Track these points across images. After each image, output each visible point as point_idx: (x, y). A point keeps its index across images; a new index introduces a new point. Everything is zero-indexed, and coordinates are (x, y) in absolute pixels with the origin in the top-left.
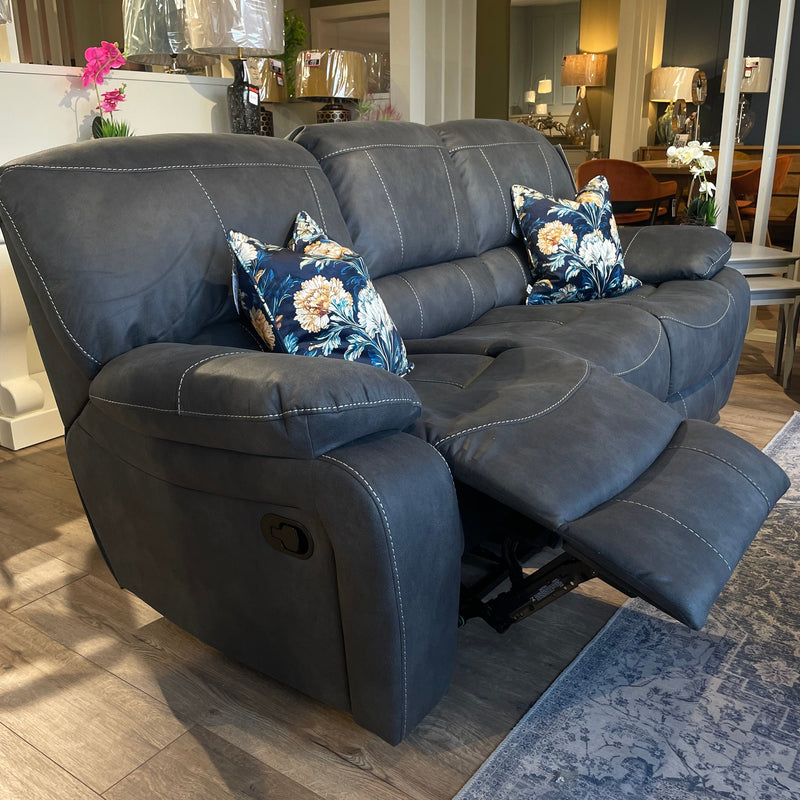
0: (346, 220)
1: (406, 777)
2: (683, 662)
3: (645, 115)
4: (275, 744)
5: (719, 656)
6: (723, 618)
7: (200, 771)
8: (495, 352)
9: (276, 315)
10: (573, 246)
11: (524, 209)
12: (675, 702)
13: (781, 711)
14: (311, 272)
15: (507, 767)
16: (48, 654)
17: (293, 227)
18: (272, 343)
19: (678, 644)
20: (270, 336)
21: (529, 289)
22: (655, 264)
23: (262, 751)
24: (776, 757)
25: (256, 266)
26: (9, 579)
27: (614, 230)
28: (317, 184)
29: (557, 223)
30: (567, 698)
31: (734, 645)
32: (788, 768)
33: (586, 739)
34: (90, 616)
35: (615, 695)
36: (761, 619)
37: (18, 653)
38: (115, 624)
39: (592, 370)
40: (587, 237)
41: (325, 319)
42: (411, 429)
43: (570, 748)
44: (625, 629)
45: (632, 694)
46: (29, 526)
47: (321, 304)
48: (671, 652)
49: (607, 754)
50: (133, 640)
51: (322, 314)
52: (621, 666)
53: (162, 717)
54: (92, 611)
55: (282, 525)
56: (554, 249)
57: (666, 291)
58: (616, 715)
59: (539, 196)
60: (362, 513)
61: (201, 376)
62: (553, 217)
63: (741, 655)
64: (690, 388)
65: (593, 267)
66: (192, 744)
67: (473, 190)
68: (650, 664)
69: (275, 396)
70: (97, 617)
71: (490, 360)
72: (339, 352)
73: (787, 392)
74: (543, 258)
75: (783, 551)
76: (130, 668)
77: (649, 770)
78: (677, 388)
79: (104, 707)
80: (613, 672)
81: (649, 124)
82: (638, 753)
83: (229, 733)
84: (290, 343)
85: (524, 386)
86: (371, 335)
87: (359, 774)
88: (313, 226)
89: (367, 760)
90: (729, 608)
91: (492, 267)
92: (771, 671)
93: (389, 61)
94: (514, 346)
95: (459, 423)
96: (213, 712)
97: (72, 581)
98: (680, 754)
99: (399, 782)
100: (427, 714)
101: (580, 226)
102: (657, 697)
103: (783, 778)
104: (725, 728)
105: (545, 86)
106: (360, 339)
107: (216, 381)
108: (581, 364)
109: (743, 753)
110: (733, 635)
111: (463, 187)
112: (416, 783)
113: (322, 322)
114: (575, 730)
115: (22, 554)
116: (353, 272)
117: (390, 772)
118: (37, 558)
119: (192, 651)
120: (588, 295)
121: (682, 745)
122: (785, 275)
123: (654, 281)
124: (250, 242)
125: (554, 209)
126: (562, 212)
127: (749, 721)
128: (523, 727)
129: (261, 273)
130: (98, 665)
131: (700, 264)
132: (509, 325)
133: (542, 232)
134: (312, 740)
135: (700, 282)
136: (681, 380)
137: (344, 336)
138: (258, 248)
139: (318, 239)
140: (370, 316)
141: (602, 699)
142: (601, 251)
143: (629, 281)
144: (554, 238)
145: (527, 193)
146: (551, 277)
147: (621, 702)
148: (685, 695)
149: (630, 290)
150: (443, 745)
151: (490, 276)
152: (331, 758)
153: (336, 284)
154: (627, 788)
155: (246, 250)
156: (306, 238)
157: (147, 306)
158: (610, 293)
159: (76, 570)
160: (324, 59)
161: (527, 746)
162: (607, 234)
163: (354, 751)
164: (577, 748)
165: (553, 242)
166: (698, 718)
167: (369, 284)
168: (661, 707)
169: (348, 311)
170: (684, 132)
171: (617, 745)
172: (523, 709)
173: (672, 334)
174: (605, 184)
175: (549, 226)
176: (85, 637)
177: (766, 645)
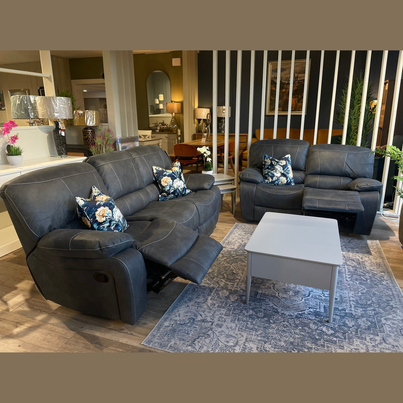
0: (105, 184)
1: (136, 332)
2: (203, 294)
3: (194, 123)
4: (101, 331)
5: (211, 292)
6: (213, 282)
7: (82, 341)
8: (151, 220)
9: (90, 219)
10: (171, 183)
11: (156, 173)
12: (200, 304)
13: (224, 302)
14: (100, 206)
15: (161, 325)
16: (27, 322)
17: (91, 191)
18: (90, 226)
19: (202, 290)
20: (89, 224)
21: (160, 196)
22: (195, 185)
23: (98, 334)
24: (222, 312)
25: (84, 206)
26: (5, 303)
27: (183, 178)
28: (96, 176)
29: (166, 177)
30: (175, 308)
31: (215, 288)
32: (224, 314)
33: (179, 316)
34: (37, 310)
35: (186, 305)
36: (221, 281)
37: (18, 323)
38: (45, 310)
39: (176, 224)
40: (175, 180)
41: (105, 218)
42: (131, 247)
43: (176, 318)
44: (189, 289)
45: (190, 304)
46: (6, 286)
47: (103, 214)
48: (200, 293)
49: (184, 318)
50: (53, 314)
51: (103, 217)
52: (188, 298)
53: (68, 331)
54: (37, 308)
55: (100, 275)
56: (166, 184)
57: (198, 194)
58: (187, 309)
59: (160, 169)
60: (122, 270)
61: (76, 240)
62: (165, 175)
63: (217, 290)
64: (205, 221)
65: (178, 189)
66: (78, 336)
67: (141, 169)
68: (195, 296)
69: (98, 244)
70: (39, 310)
71: (150, 222)
72: (109, 226)
73: (234, 217)
74: (163, 187)
75: (228, 263)
76: (54, 321)
77: (194, 320)
78: (201, 222)
79: (49, 332)
80: (186, 299)
81: (196, 126)
82: (192, 316)
83: (88, 331)
84: (95, 226)
85: (160, 231)
86: (117, 221)
87: (125, 334)
88: (97, 190)
89: (126, 331)
90: (214, 280)
91: (148, 191)
92: (223, 293)
93: (107, 111)
94: (156, 218)
95: (144, 243)
96: (82, 327)
97: (27, 300)
98: (201, 315)
99: (135, 334)
100: (140, 317)
101: (173, 177)
102: (196, 304)
103: (223, 316)
104: (211, 308)
105: (161, 97)
106: (114, 222)
107: (81, 241)
108: (173, 223)
109: (215, 312)
110: (215, 286)
111: (138, 169)
112: (139, 333)
113: (104, 219)
114: (177, 314)
115: (7, 295)
116: (111, 204)
117: (132, 332)
118: (12, 296)
119: (72, 314)
120: (177, 197)
121: (202, 313)
122: (231, 184)
123: (195, 190)
124: (82, 199)
125: (165, 173)
126: (167, 174)
127: (217, 305)
128: (165, 316)
129: (85, 208)
130: (44, 322)
131: (206, 186)
132: (155, 209)
133: (162, 180)
134: (111, 329)
135: (207, 191)
136: (202, 220)
137: (110, 222)
138: (84, 201)
139: (99, 194)
140: (116, 215)
141: (183, 306)
142: (179, 184)
143: (188, 191)
144: (166, 181)
145: (157, 168)
146: (166, 192)
147: (188, 306)
148: (203, 302)
149: (189, 193)
150: (145, 324)
151: (148, 194)
152: (116, 332)
153: (107, 208)
154: (189, 324)
155: (81, 201)
156: (96, 194)
157: (53, 220)
158: (183, 195)
159: (27, 297)
160: (84, 113)
161: (165, 320)
162: (181, 179)
163: (122, 330)
164: (178, 318)
165: (166, 183)
166: (205, 306)
167: (115, 206)
168: (197, 305)
169: (111, 215)
170: (205, 133)
171: (187, 316)
172: (164, 312)
173: (198, 208)
174: (179, 164)
175: (164, 178)
176: (38, 315)
177: (222, 287)
